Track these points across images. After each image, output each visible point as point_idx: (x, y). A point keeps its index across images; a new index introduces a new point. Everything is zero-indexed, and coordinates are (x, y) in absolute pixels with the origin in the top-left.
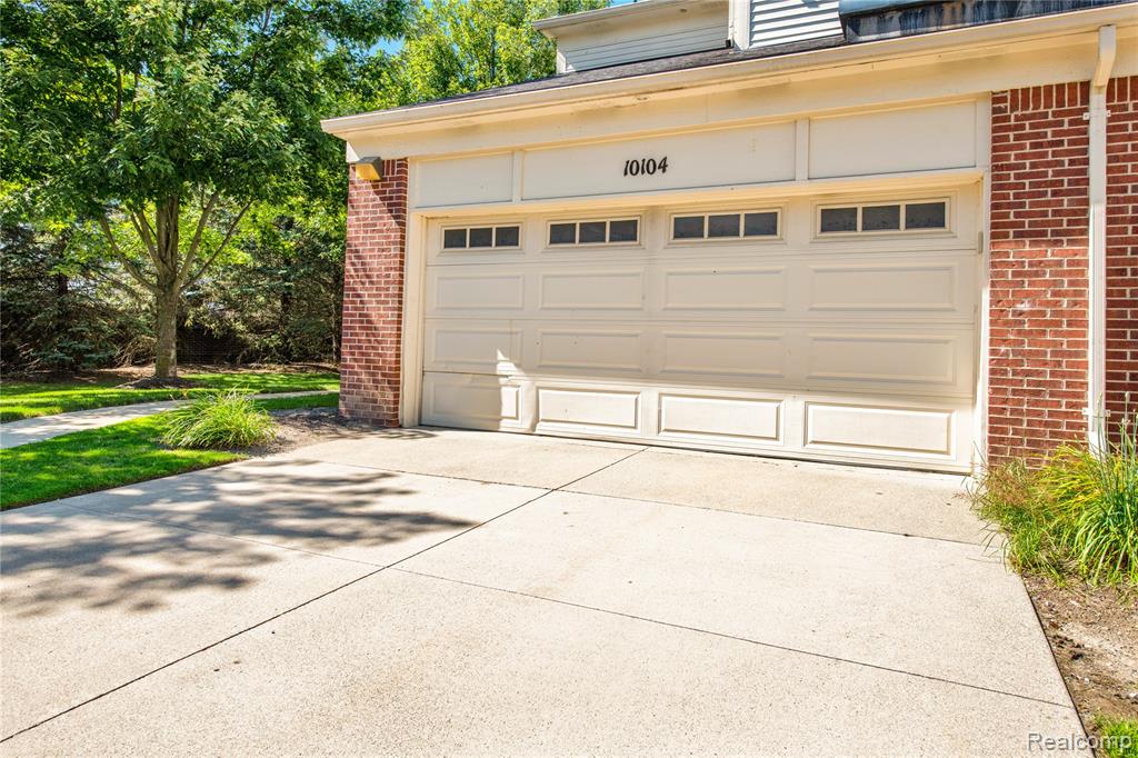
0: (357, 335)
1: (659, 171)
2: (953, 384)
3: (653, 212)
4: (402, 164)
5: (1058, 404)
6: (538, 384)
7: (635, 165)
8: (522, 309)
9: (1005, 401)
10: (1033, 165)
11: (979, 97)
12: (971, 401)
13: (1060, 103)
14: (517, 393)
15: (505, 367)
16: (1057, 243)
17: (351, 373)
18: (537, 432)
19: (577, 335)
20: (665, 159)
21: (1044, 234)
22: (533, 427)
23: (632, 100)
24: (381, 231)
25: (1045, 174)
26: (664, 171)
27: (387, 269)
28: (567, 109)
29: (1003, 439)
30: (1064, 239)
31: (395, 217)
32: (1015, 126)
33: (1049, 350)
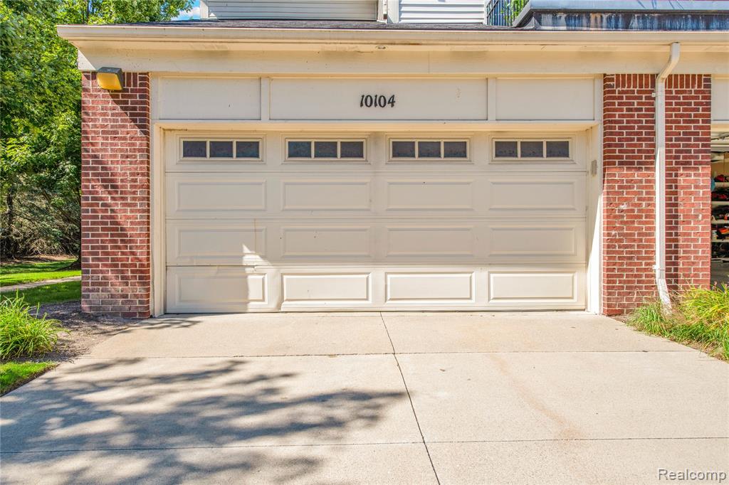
0: (99, 235)
1: (388, 106)
2: (575, 255)
3: (376, 136)
4: (145, 78)
5: (641, 264)
6: (282, 271)
7: (369, 99)
8: (264, 211)
9: (615, 264)
10: (628, 122)
11: (595, 77)
12: (584, 265)
13: (641, 86)
14: (263, 280)
15: (250, 258)
16: (640, 169)
17: (94, 272)
18: (282, 310)
19: (317, 230)
20: (393, 97)
21: (633, 163)
22: (279, 306)
23: (373, 48)
24: (125, 139)
25: (634, 128)
26: (392, 106)
27: (132, 174)
28: (316, 48)
29: (614, 287)
30: (643, 167)
31: (140, 127)
32: (619, 97)
33: (636, 232)
